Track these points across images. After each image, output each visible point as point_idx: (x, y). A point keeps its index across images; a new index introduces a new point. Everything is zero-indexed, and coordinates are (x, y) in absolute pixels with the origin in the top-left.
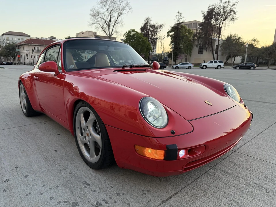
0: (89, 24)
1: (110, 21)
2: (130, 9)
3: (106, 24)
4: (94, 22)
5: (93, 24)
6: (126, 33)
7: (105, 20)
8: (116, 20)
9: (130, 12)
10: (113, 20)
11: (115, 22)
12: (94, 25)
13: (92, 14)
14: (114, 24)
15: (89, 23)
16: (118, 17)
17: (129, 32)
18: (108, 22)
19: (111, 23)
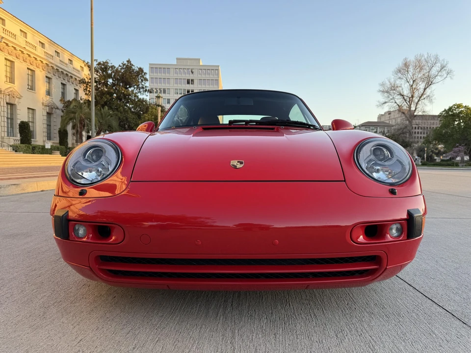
0: (378, 104)
1: (412, 97)
2: (448, 73)
3: (405, 100)
4: (387, 101)
5: (385, 103)
6: (444, 111)
7: (403, 95)
8: (422, 95)
9: (448, 79)
10: (416, 94)
11: (420, 97)
12: (387, 104)
13: (381, 89)
14: (419, 101)
15: (379, 102)
16: (425, 89)
17: (450, 109)
18: (410, 98)
19: (414, 99)
